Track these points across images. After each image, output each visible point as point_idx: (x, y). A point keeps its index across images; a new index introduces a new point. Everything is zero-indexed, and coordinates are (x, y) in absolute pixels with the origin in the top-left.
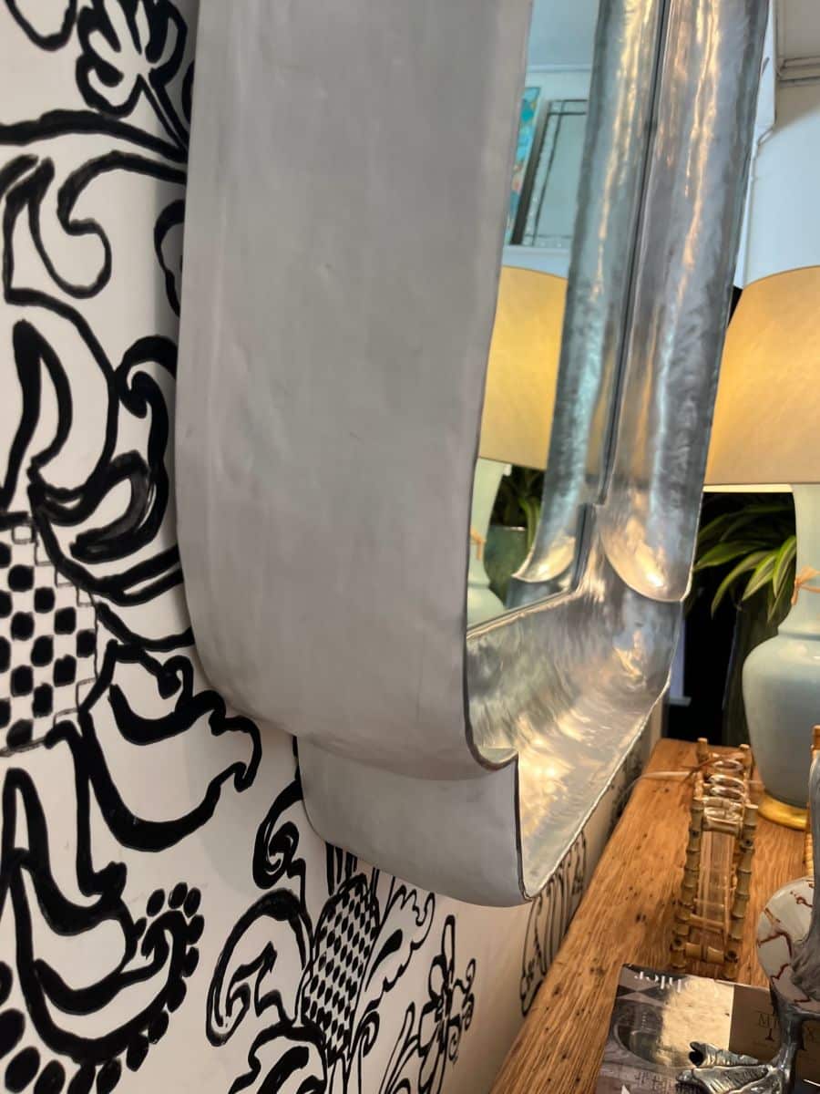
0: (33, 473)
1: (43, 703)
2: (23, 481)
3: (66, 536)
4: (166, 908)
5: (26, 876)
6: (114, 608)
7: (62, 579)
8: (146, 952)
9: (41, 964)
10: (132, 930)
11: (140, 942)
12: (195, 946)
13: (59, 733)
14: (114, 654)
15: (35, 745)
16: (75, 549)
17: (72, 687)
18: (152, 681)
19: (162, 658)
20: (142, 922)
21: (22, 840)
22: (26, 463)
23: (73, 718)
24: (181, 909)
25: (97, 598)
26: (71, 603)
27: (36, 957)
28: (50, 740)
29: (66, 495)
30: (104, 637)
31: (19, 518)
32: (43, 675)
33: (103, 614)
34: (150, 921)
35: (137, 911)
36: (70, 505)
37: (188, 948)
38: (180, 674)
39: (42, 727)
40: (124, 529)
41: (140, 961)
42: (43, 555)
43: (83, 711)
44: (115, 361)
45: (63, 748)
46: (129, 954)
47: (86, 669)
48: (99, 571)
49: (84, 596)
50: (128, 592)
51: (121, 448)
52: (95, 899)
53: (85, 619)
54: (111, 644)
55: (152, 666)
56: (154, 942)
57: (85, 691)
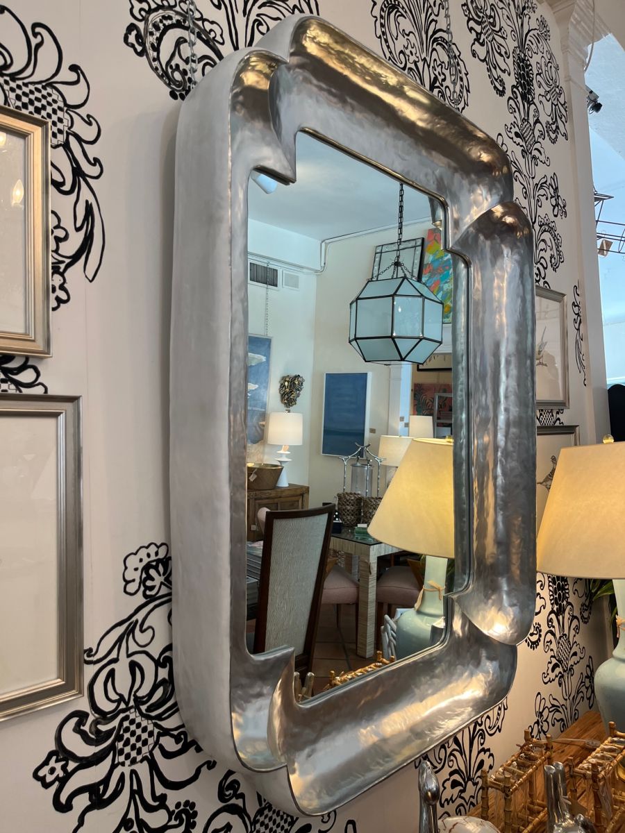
0: (135, 695)
1: (139, 752)
2: (132, 698)
3: (143, 708)
4: (182, 807)
5: (137, 796)
6: (159, 722)
7: (143, 719)
8: (176, 820)
9: (142, 820)
10: (170, 813)
11: (173, 817)
12: (195, 820)
13: (144, 759)
14: (159, 735)
15: (137, 763)
16: (146, 710)
17: (147, 746)
18: (173, 740)
19: (175, 733)
20: (174, 811)
21: (135, 787)
22: (133, 693)
23: (148, 754)
24: (188, 808)
25: (153, 721)
26: (146, 724)
27: (140, 817)
28: (141, 761)
29: (144, 697)
30: (156, 731)
31: (132, 707)
32: (139, 745)
33: (156, 725)
34: (177, 811)
35: (172, 808)
36: (145, 699)
37: (192, 820)
38: (182, 736)
39: (139, 758)
40: (161, 700)
41: (173, 822)
42: (138, 714)
43: (151, 752)
44: (156, 657)
45: (145, 763)
46: (170, 820)
47: (151, 741)
48: (153, 714)
49: (150, 722)
50: (163, 717)
51: (159, 679)
52: (157, 803)
53: (150, 728)
54: (158, 733)
55: (172, 736)
56: (178, 817)
57: (151, 747)
